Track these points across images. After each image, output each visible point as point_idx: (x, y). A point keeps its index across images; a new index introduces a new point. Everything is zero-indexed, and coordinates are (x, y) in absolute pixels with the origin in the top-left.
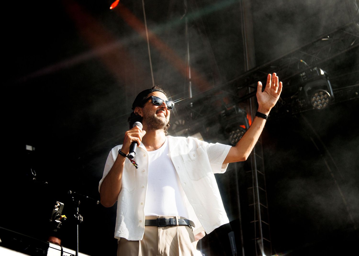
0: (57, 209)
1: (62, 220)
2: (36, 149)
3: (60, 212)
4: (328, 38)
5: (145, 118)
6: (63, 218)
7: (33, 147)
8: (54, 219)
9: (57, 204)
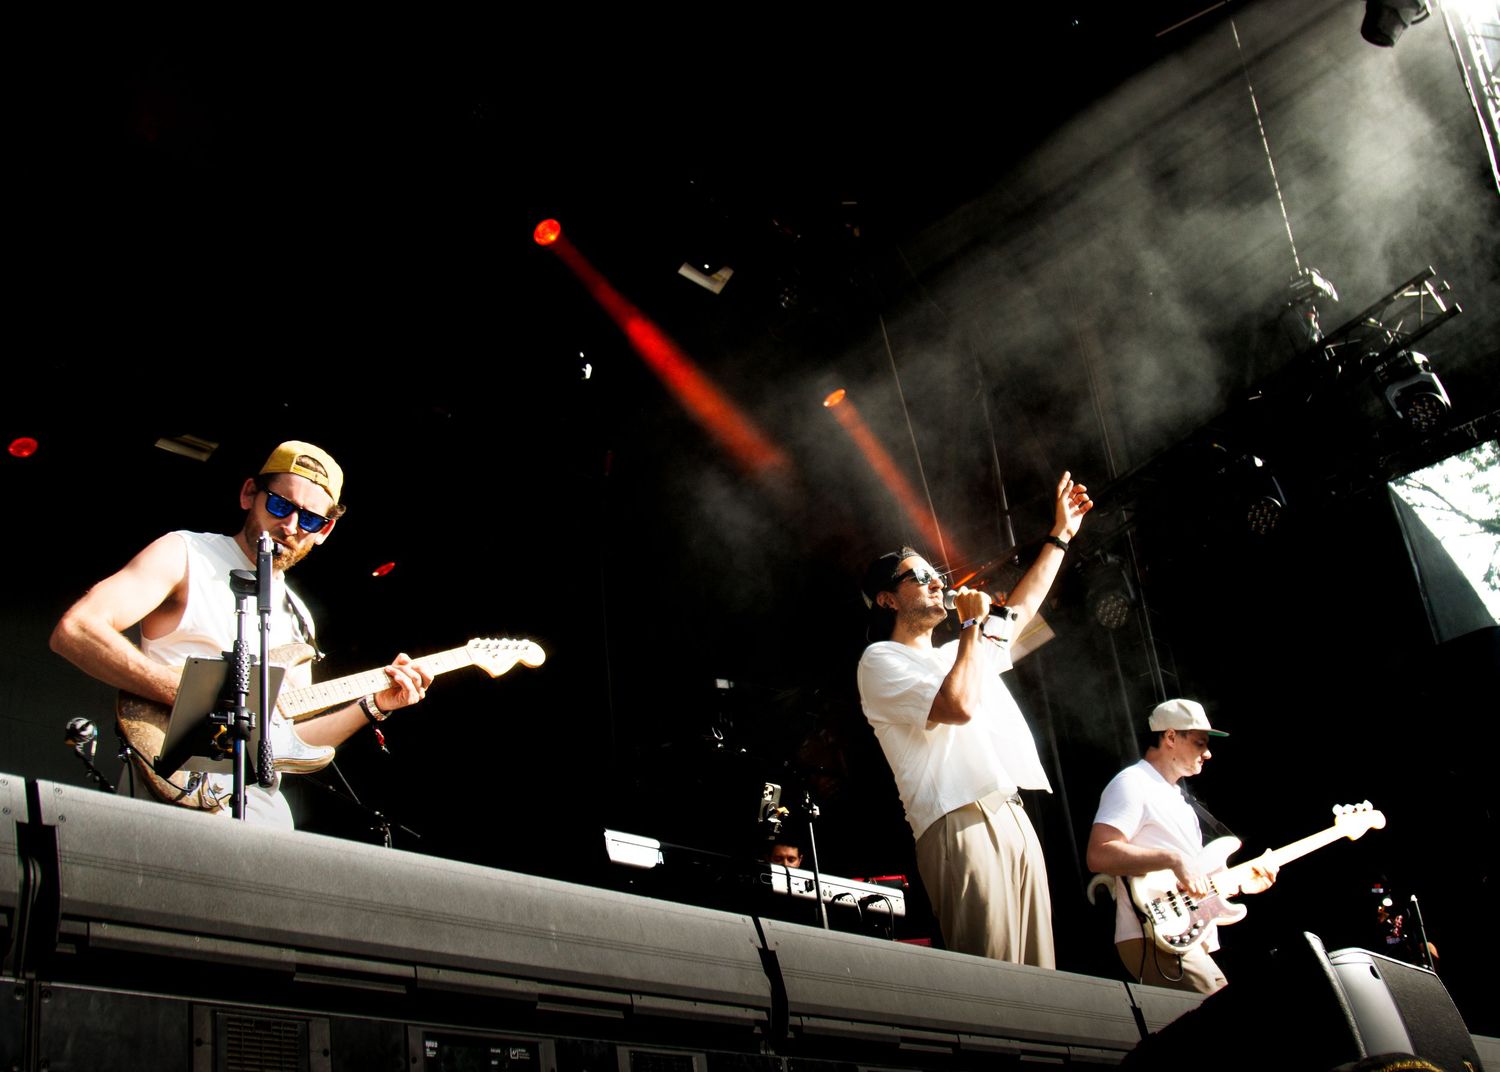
0: (767, 797)
1: (781, 816)
2: (735, 685)
3: (776, 801)
4: (1258, 394)
6: (783, 813)
7: (729, 680)
8: (766, 818)
9: (767, 789)
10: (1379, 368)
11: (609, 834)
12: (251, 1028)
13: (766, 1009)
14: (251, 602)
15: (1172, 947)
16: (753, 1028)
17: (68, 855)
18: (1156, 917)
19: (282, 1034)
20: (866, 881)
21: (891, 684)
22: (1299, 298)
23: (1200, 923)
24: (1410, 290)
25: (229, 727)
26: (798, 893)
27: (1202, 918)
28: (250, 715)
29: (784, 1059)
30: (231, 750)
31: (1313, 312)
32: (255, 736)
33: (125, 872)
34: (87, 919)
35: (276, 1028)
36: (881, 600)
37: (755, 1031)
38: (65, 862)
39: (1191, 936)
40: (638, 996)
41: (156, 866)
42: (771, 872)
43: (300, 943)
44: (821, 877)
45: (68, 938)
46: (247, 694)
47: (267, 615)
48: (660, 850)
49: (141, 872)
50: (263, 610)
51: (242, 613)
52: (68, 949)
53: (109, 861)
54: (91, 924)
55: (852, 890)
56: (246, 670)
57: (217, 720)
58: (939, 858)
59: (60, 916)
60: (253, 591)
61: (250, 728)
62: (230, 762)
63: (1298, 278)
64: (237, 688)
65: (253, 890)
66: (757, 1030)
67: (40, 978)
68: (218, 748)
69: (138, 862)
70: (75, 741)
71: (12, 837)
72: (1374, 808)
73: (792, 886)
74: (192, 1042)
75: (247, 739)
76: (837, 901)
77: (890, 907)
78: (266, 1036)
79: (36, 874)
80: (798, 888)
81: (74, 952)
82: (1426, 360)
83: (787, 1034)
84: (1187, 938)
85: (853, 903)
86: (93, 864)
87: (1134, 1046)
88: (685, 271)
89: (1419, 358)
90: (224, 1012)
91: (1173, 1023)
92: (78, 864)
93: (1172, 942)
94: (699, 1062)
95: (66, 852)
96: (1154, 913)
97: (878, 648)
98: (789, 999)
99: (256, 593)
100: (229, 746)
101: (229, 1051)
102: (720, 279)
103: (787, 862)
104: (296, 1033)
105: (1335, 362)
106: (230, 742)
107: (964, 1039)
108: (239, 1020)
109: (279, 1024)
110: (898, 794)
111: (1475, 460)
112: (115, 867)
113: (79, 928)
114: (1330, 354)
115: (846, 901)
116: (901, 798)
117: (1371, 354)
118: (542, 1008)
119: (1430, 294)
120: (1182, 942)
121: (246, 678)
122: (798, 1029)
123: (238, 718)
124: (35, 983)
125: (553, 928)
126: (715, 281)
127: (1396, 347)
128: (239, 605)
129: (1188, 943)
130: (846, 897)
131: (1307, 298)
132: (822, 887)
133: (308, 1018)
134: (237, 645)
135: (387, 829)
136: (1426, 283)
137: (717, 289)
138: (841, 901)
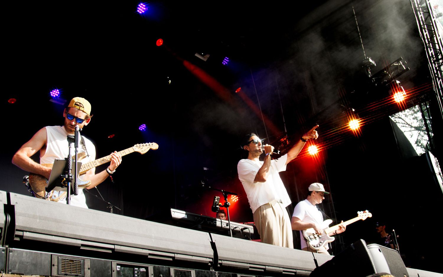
0: (216, 200)
5: (251, 151)
6: (220, 205)
7: (207, 168)
8: (215, 206)
9: (216, 198)
10: (387, 85)
11: (172, 210)
12: (68, 262)
13: (212, 258)
14: (73, 144)
15: (314, 248)
16: (208, 264)
17: (18, 213)
18: (310, 240)
19: (77, 263)
20: (244, 224)
21: (245, 171)
22: (365, 65)
23: (322, 242)
24: (396, 63)
25: (66, 178)
26: (224, 227)
27: (323, 240)
28: (72, 175)
29: (217, 272)
30: (67, 185)
31: (369, 69)
32: (73, 181)
33: (34, 218)
34: (23, 231)
35: (75, 262)
36: (245, 148)
37: (209, 264)
38: (17, 215)
39: (320, 245)
40: (176, 254)
41: (42, 217)
42: (216, 220)
43: (82, 238)
44: (231, 222)
45: (17, 236)
46: (71, 170)
47: (77, 148)
48: (186, 214)
49: (38, 218)
50: (76, 146)
51: (70, 147)
52: (18, 239)
53: (29, 215)
54: (24, 232)
55: (239, 226)
56: (71, 163)
57: (62, 177)
58: (259, 218)
59: (15, 230)
60: (73, 141)
61: (72, 179)
62: (66, 188)
63: (365, 60)
64: (68, 168)
65: (69, 224)
66: (210, 264)
67: (9, 247)
68: (63, 184)
69: (38, 215)
70: (25, 182)
71: (2, 208)
72: (369, 212)
73: (223, 225)
74: (52, 265)
75: (71, 182)
76: (235, 229)
77: (249, 231)
78: (72, 264)
79: (9, 218)
80: (224, 225)
81: (19, 240)
82: (400, 82)
83: (218, 265)
84: (319, 245)
85: (239, 230)
86: (25, 216)
87: (314, 270)
88: (197, 55)
89: (398, 82)
90: (61, 257)
91: (324, 264)
92: (21, 216)
93: (314, 247)
94: (193, 272)
95: (17, 212)
96: (309, 239)
97: (242, 161)
98: (218, 256)
99: (74, 142)
100: (66, 184)
101: (62, 268)
102: (206, 57)
103: (221, 218)
104: (81, 263)
105: (375, 83)
106: (66, 183)
107: (267, 267)
108: (65, 259)
109: (76, 261)
110: (248, 201)
111: (414, 110)
112: (31, 217)
113: (21, 233)
114: (373, 81)
115: (237, 229)
116: (249, 202)
117: (385, 81)
118: (150, 257)
119: (401, 64)
120: (317, 246)
121: (71, 165)
122: (221, 264)
123: (69, 176)
124: (8, 248)
125: (153, 235)
126: (205, 58)
127: (392, 79)
128: (69, 145)
129: (319, 247)
130: (237, 228)
131: (367, 65)
132: (231, 225)
133: (84, 259)
134: (69, 156)
135: (112, 208)
136: (400, 62)
137: (205, 60)
138: (236, 229)
